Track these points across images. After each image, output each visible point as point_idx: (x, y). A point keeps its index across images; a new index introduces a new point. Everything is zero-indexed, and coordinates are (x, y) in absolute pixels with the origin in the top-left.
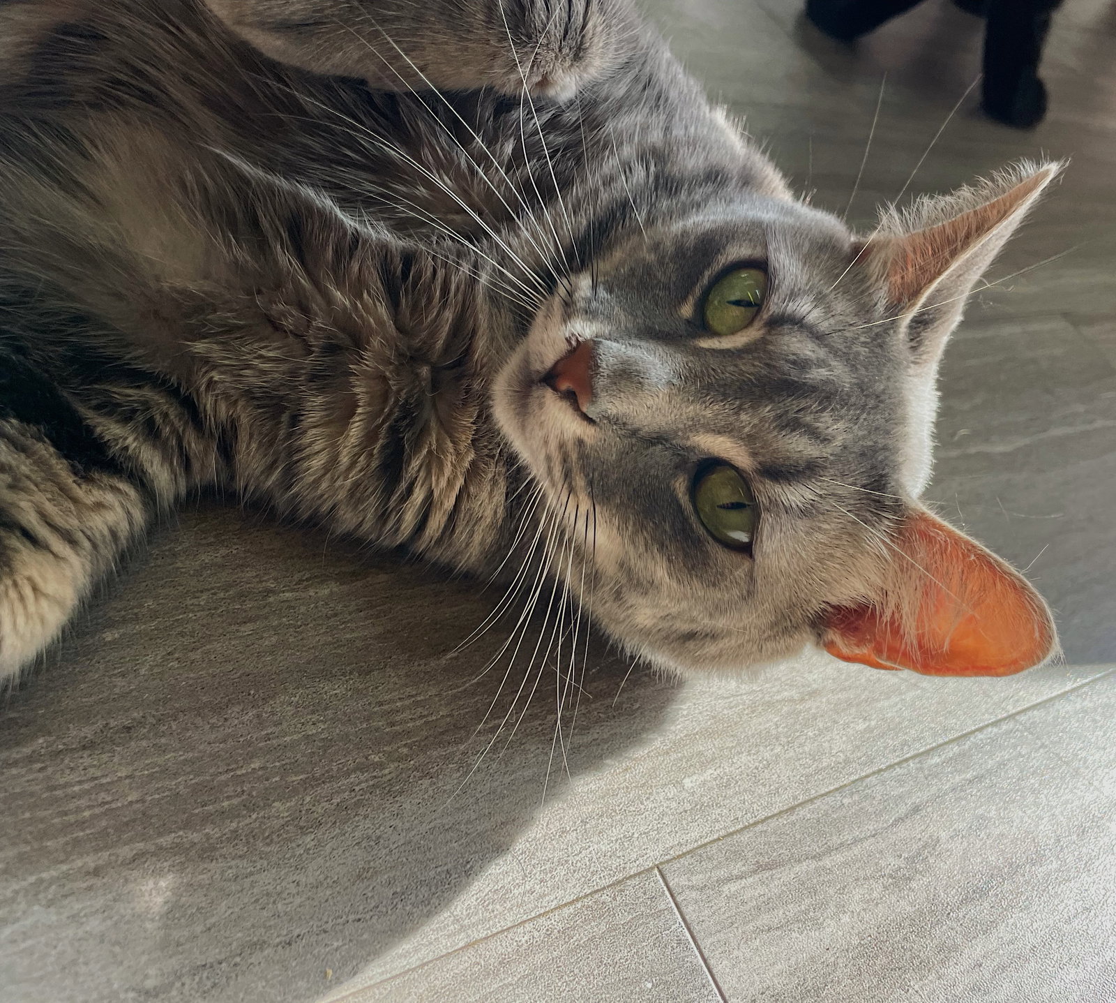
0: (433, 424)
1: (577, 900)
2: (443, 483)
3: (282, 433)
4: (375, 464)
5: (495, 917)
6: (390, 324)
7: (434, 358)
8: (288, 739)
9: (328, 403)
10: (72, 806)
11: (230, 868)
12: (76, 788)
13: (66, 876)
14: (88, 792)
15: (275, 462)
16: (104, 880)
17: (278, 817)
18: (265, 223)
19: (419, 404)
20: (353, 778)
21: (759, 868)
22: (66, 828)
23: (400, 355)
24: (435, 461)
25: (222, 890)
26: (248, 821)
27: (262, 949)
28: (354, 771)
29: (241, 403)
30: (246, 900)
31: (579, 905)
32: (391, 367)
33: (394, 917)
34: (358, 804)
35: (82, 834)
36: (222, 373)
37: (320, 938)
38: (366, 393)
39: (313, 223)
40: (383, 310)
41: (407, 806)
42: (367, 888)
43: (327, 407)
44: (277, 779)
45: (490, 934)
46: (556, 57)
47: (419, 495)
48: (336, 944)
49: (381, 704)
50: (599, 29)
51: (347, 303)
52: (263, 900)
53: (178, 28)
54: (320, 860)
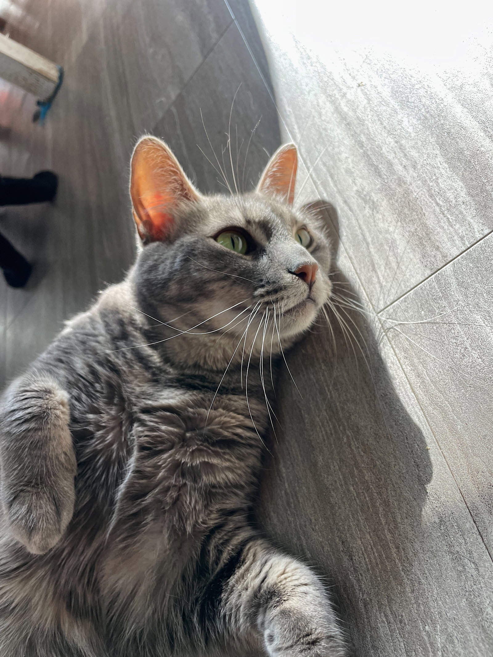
0: (209, 428)
1: (392, 347)
2: (233, 421)
3: (221, 491)
4: (228, 451)
5: (401, 381)
6: (171, 452)
7: (182, 431)
8: (341, 477)
9: (205, 474)
10: (374, 561)
11: (391, 493)
12: (367, 560)
13: (400, 560)
14: (368, 555)
15: (233, 492)
16: (400, 544)
17: (371, 477)
18: (135, 510)
19: (201, 435)
20: (353, 448)
21: (374, 270)
22: (382, 563)
23: (183, 446)
24: (224, 426)
25: (400, 496)
26: (373, 489)
27: (421, 476)
28: (351, 448)
29: (211, 509)
30: (403, 485)
31: (394, 346)
32: (188, 449)
33: (405, 424)
34: (363, 444)
35: (384, 556)
36: (199, 518)
37: (415, 453)
38: (199, 458)
39: (132, 490)
40: (165, 456)
41: (362, 424)
42: (394, 436)
43: (207, 474)
44: (356, 479)
45: (408, 383)
46: (51, 400)
47: (239, 431)
48: (417, 446)
49: (324, 440)
50: (37, 385)
51: (163, 470)
52: (402, 478)
53: (62, 560)
54: (386, 457)
